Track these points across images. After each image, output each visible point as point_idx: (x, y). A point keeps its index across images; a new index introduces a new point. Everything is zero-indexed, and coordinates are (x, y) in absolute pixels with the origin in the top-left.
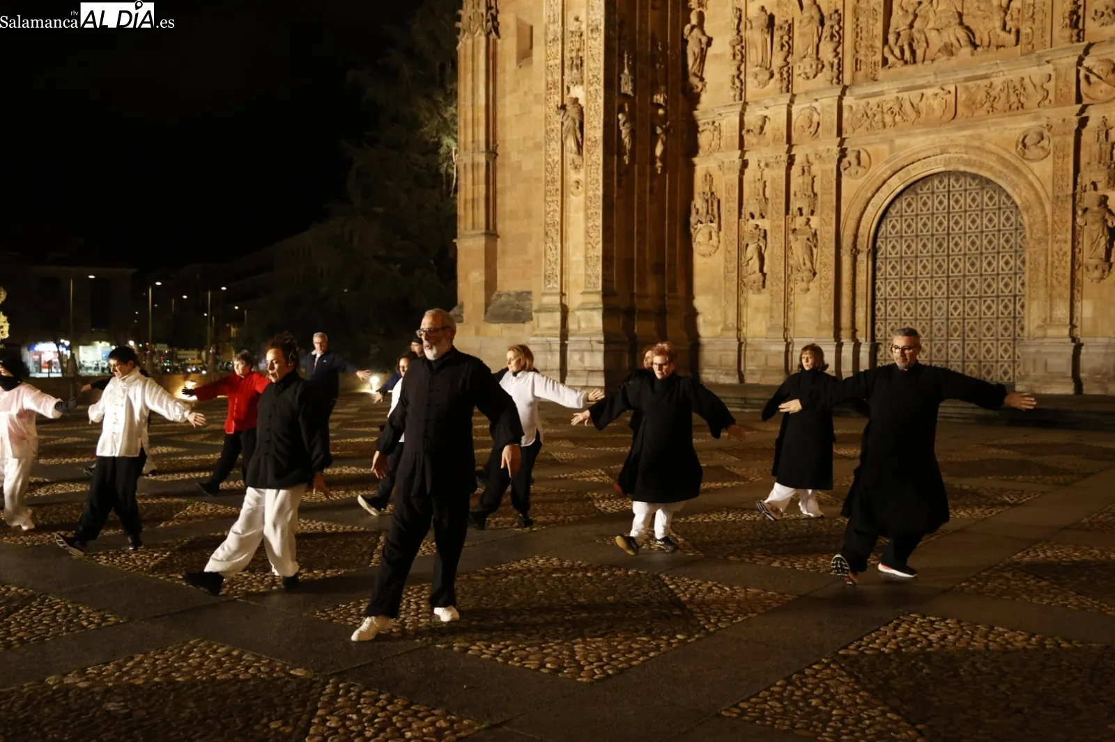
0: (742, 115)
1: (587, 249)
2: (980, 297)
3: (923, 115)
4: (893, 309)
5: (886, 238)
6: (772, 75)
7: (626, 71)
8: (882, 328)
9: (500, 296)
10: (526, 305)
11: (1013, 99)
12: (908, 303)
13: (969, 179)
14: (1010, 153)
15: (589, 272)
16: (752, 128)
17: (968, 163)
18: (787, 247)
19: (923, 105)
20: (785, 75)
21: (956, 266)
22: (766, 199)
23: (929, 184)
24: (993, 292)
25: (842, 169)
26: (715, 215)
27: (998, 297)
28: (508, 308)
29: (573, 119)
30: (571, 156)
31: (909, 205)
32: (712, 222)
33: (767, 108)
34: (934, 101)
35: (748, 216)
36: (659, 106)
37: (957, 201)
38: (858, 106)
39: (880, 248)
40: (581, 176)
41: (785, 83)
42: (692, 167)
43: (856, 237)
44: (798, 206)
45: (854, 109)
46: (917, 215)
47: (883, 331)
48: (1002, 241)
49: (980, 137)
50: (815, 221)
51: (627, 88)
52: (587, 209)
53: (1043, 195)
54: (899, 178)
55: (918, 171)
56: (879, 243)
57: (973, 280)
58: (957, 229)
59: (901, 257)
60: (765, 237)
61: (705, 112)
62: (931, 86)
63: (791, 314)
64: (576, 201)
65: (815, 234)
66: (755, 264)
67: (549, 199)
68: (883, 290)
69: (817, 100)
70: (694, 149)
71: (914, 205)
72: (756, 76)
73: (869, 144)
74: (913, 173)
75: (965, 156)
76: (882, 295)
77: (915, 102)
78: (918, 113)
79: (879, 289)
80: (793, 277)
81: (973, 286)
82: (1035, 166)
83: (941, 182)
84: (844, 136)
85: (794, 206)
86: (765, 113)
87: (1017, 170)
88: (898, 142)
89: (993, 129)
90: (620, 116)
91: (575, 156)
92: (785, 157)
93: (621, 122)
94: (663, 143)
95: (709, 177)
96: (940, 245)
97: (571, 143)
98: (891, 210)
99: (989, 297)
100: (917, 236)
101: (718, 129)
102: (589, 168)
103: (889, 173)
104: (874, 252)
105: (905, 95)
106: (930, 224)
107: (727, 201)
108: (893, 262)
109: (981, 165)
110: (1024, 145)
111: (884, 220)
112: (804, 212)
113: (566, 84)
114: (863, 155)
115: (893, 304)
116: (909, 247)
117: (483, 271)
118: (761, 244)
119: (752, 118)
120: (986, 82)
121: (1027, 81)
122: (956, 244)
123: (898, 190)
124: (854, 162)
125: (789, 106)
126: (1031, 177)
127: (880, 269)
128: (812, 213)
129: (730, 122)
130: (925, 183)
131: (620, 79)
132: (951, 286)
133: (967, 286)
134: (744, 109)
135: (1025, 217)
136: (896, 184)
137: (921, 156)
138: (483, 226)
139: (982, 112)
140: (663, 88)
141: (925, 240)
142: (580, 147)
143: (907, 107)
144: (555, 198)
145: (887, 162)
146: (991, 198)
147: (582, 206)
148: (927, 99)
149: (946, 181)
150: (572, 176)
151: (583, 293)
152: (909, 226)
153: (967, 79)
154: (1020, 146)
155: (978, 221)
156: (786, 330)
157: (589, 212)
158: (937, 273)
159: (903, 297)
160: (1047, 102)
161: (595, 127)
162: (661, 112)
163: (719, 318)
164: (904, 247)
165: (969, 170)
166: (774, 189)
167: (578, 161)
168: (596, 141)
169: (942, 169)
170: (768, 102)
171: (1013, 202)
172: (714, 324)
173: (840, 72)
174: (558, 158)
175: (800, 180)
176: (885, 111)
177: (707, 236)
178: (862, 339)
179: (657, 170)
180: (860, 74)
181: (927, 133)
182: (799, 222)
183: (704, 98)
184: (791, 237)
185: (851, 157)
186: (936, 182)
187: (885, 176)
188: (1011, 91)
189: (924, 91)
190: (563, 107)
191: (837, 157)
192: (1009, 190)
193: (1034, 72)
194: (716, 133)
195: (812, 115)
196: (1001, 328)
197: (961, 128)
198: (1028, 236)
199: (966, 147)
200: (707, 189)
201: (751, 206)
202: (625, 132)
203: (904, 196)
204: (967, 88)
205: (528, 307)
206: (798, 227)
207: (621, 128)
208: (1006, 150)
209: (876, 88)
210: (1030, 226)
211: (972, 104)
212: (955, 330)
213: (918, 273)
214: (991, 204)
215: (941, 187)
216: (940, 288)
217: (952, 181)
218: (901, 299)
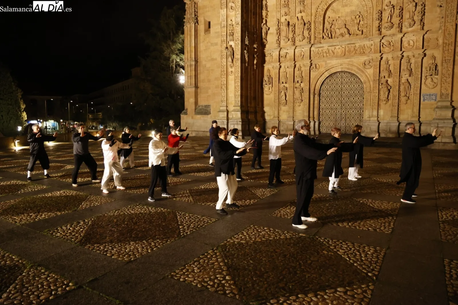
0: (279, 52)
1: (235, 92)
2: (351, 108)
3: (335, 54)
4: (325, 112)
5: (323, 90)
6: (289, 40)
7: (247, 37)
8: (322, 117)
9: (199, 106)
10: (208, 109)
11: (362, 50)
12: (330, 110)
13: (348, 74)
14: (361, 66)
15: (236, 100)
16: (282, 56)
17: (348, 69)
18: (294, 93)
19: (335, 51)
20: (293, 40)
21: (344, 99)
22: (287, 78)
23: (336, 75)
25: (311, 69)
26: (271, 82)
27: (356, 108)
28: (202, 110)
29: (231, 52)
30: (230, 63)
31: (330, 81)
32: (270, 84)
33: (288, 50)
34: (338, 50)
35: (282, 83)
36: (255, 48)
37: (344, 80)
38: (315, 50)
39: (321, 93)
40: (233, 70)
41: (293, 42)
42: (263, 67)
43: (314, 90)
44: (298, 80)
45: (314, 51)
46: (332, 84)
47: (322, 118)
48: (357, 92)
49: (352, 61)
50: (302, 85)
51: (247, 43)
52: (235, 80)
53: (370, 79)
54: (328, 73)
55: (333, 71)
56: (321, 92)
57: (349, 103)
58: (344, 88)
59: (328, 96)
60: (287, 89)
61: (268, 50)
62: (338, 45)
63: (295, 113)
64: (231, 77)
65: (302, 89)
66: (284, 97)
67: (222, 77)
68: (322, 106)
69: (303, 48)
70: (264, 62)
71: (332, 81)
72: (284, 40)
73: (319, 62)
74: (332, 71)
75: (347, 67)
77: (333, 50)
78: (334, 53)
80: (295, 102)
81: (348, 105)
82: (368, 70)
83: (340, 74)
84: (311, 59)
85: (296, 80)
86: (287, 51)
87: (363, 72)
88: (328, 62)
89: (356, 59)
90: (245, 51)
91: (231, 63)
92: (293, 65)
93: (245, 53)
94: (256, 60)
95: (269, 70)
96: (339, 93)
97: (230, 59)
98: (325, 82)
99: (353, 108)
100: (332, 90)
101: (272, 56)
102: (236, 67)
103: (325, 71)
104: (320, 94)
105: (330, 48)
106: (336, 86)
107: (275, 78)
108: (325, 98)
109: (352, 70)
110: (365, 64)
111: (323, 85)
112: (299, 82)
113: (228, 41)
114: (317, 65)
115: (325, 110)
116: (330, 93)
117: (194, 98)
118: (286, 91)
119: (283, 53)
120: (354, 45)
121: (365, 45)
122: (344, 93)
123: (327, 76)
124: (315, 67)
125: (295, 50)
126: (366, 73)
127: (321, 99)
128: (302, 82)
129: (276, 54)
130: (335, 74)
131: (245, 39)
132: (342, 105)
133: (347, 105)
134: (280, 50)
135: (364, 85)
136: (327, 74)
137: (334, 66)
138: (194, 85)
139: (353, 54)
140: (256, 43)
141: (335, 91)
142: (233, 60)
143: (331, 51)
144: (224, 76)
145: (324, 68)
146: (354, 79)
147: (233, 79)
148: (337, 49)
150: (230, 70)
151: (234, 106)
152: (330, 87)
153: (348, 44)
154: (364, 64)
155: (350, 86)
156: (293, 117)
157: (236, 81)
158: (338, 101)
160: (371, 52)
161: (238, 55)
162: (256, 50)
163: (272, 114)
164: (328, 93)
165: (348, 71)
166: (290, 75)
167: (232, 65)
168: (238, 59)
169: (340, 70)
170: (288, 48)
171: (361, 81)
172: (270, 116)
173: (310, 40)
174: (225, 64)
175: (298, 72)
176: (324, 52)
177: (269, 89)
178: (316, 120)
179: (254, 68)
180: (316, 41)
181: (337, 59)
182: (297, 85)
183: (267, 46)
184: (295, 89)
185: (313, 66)
186: (338, 74)
187: (324, 72)
188: (361, 48)
189: (336, 47)
190: (227, 48)
191: (310, 65)
192: (360, 77)
193: (367, 43)
194: (271, 57)
195: (301, 53)
196: (356, 118)
197: (347, 58)
198: (365, 90)
199: (348, 64)
200: (268, 74)
201: (282, 80)
202: (246, 56)
203: (329, 78)
204: (348, 47)
205: (209, 110)
206: (297, 87)
207: (245, 55)
208: (360, 66)
209: (321, 45)
210: (366, 88)
211: (349, 51)
212: (343, 118)
213: (333, 101)
214: (354, 81)
215: (340, 76)
216: (339, 105)
217: (343, 74)
218: (327, 109)
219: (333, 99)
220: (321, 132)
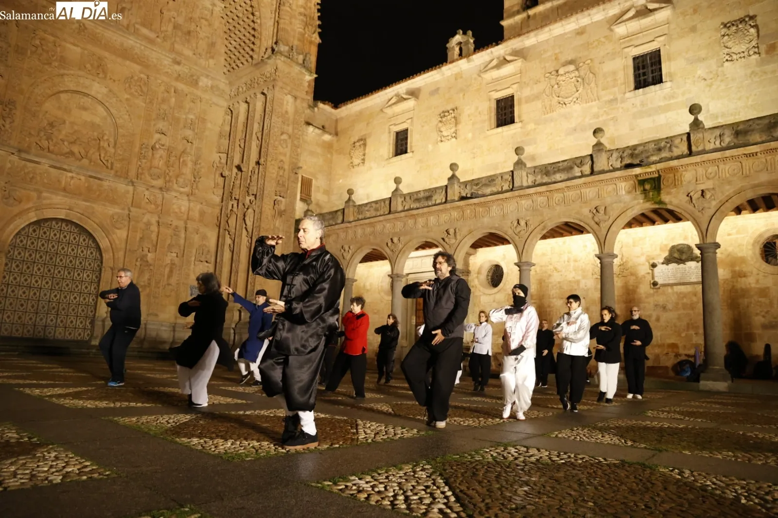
2: (71, 292)
3: (63, 185)
5: (15, 246)
11: (111, 195)
12: (25, 289)
13: (73, 227)
14: (107, 221)
17: (80, 219)
19: (63, 180)
21: (59, 272)
23: (50, 223)
24: (78, 290)
27: (81, 293)
31: (34, 232)
37: (65, 237)
38: (19, 163)
45: (16, 164)
46: (39, 238)
48: (87, 264)
49: (93, 208)
53: (119, 246)
54: (37, 215)
55: (49, 214)
57: (68, 282)
58: (62, 252)
59: (23, 261)
62: (71, 172)
71: (38, 232)
73: (23, 189)
74: (44, 214)
78: (59, 183)
81: (67, 285)
82: (119, 232)
83: (57, 224)
87: (107, 232)
88: (44, 194)
89: (101, 207)
96: (51, 259)
98: (23, 231)
99: (76, 292)
100: (37, 250)
105: (52, 170)
106: (46, 245)
115: (14, 288)
121: (118, 189)
122: (61, 260)
126: (114, 236)
132: (54, 284)
133: (64, 285)
135: (104, 255)
139: (95, 196)
145: (34, 203)
146: (84, 240)
149: (60, 224)
154: (112, 220)
155: (76, 251)
158: (46, 274)
160: (126, 203)
165: (77, 222)
169: (63, 217)
171: (98, 245)
176: (38, 174)
186: (54, 223)
188: (110, 191)
189: (65, 173)
191: (3, 189)
192: (99, 239)
193: (122, 187)
196: (80, 310)
197: (85, 200)
198: (105, 264)
203: (34, 226)
204: (89, 181)
208: (105, 219)
210: (106, 260)
211: (89, 189)
212: (54, 308)
213: (34, 272)
214: (84, 243)
215: (56, 226)
217: (64, 225)
218: (19, 286)
219: (36, 269)
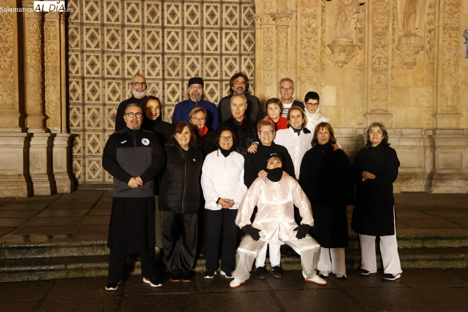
4: (94, 91)
8: (80, 115)
12: (114, 84)
21: (173, 41)
24: (216, 75)
47: (80, 119)
68: (80, 65)
76: (77, 72)
79: (74, 64)
99: (212, 80)
108: (92, 30)
115: (93, 84)
116: (112, 12)
127: (74, 37)
132: (167, 66)
141: (133, 6)
158: (149, 48)
159: (106, 76)
164: (106, 11)
178: (55, 129)
213: (126, 46)
216: (153, 66)
218: (103, 79)
219: (127, 39)
220: (80, 181)
